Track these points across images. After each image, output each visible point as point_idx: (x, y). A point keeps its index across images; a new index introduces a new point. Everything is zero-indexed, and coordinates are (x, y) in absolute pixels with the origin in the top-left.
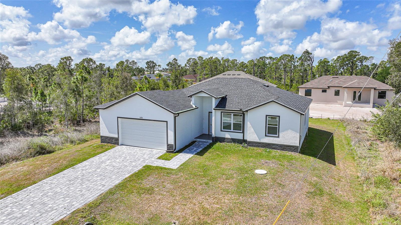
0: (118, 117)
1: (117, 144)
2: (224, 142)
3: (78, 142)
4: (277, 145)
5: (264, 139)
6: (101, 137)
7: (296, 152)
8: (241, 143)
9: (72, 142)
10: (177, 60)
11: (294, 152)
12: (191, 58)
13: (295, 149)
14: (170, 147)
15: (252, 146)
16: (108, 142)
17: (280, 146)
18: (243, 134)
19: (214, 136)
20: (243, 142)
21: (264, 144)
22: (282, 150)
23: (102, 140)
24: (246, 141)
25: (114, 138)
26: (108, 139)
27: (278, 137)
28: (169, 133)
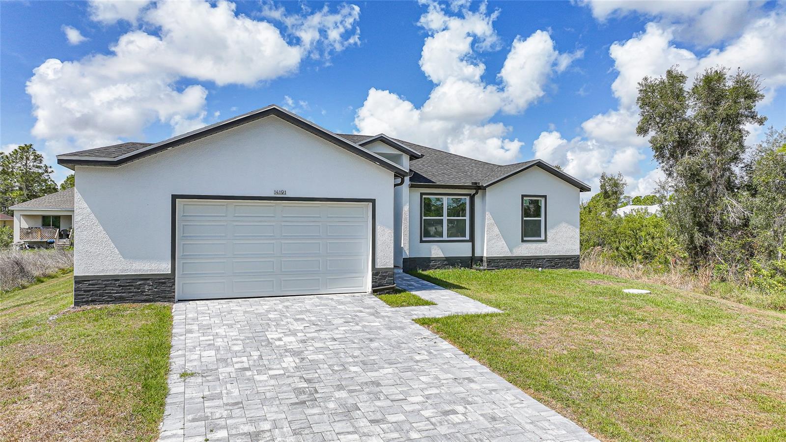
0: (174, 197)
2: (428, 268)
4: (544, 259)
5: (520, 248)
6: (78, 283)
7: (576, 268)
8: (470, 266)
11: (573, 268)
13: (574, 262)
14: (384, 277)
15: (498, 267)
16: (115, 298)
17: (549, 261)
18: (470, 244)
19: (408, 254)
20: (471, 262)
21: (520, 259)
22: (553, 267)
23: (85, 291)
24: (481, 259)
25: (148, 279)
26: (120, 286)
27: (545, 241)
28: (378, 236)
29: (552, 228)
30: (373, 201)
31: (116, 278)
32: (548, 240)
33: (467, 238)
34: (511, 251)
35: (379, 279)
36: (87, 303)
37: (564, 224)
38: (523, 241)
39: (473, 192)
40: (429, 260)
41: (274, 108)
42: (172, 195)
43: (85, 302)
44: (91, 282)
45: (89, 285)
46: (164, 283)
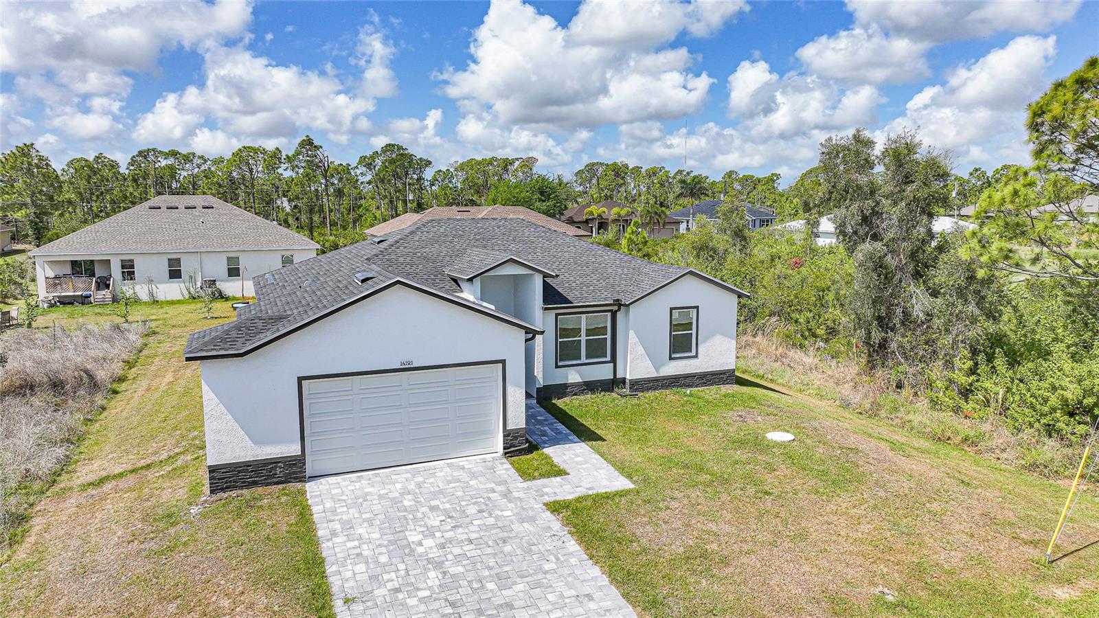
0: (300, 379)
1: (297, 478)
2: (566, 395)
4: (694, 376)
5: (668, 367)
6: (212, 472)
7: (731, 383)
8: (610, 390)
11: (728, 384)
13: (728, 377)
14: (516, 438)
15: (642, 390)
16: (248, 482)
17: (700, 378)
18: (612, 364)
19: (542, 383)
20: (613, 385)
21: (667, 379)
22: (704, 384)
23: (219, 479)
24: (623, 381)
25: (279, 462)
26: (252, 471)
27: (696, 356)
28: (509, 397)
29: (704, 341)
30: (503, 362)
31: (247, 464)
32: (699, 355)
33: (608, 358)
34: (657, 371)
35: (511, 440)
36: (223, 490)
37: (718, 337)
38: (671, 358)
39: (616, 308)
40: (565, 386)
41: (398, 281)
42: (298, 377)
43: (220, 489)
44: (222, 470)
45: (223, 473)
46: (295, 464)
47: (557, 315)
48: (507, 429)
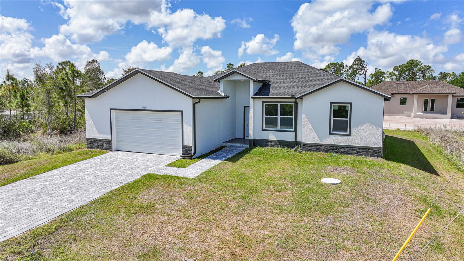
0: (111, 109)
1: (110, 149)
2: (267, 146)
3: (57, 151)
4: (348, 148)
5: (328, 139)
6: (87, 140)
7: (378, 157)
8: (292, 147)
9: (49, 151)
10: (202, 74)
11: (375, 157)
12: (219, 71)
13: (375, 152)
14: (188, 150)
15: (309, 150)
16: (96, 147)
17: (352, 149)
18: (295, 133)
19: (252, 137)
20: (294, 145)
21: (328, 146)
23: (89, 144)
24: (300, 143)
25: (105, 141)
26: (98, 143)
27: (350, 135)
28: (185, 129)
29: (357, 126)
30: (182, 112)
31: (96, 140)
32: (352, 135)
33: (293, 130)
34: (321, 141)
35: (186, 151)
36: (90, 148)
37: (367, 124)
38: (330, 134)
40: (267, 141)
41: (137, 70)
43: (89, 147)
44: (90, 141)
46: (109, 143)
47: (263, 102)
48: (184, 145)
